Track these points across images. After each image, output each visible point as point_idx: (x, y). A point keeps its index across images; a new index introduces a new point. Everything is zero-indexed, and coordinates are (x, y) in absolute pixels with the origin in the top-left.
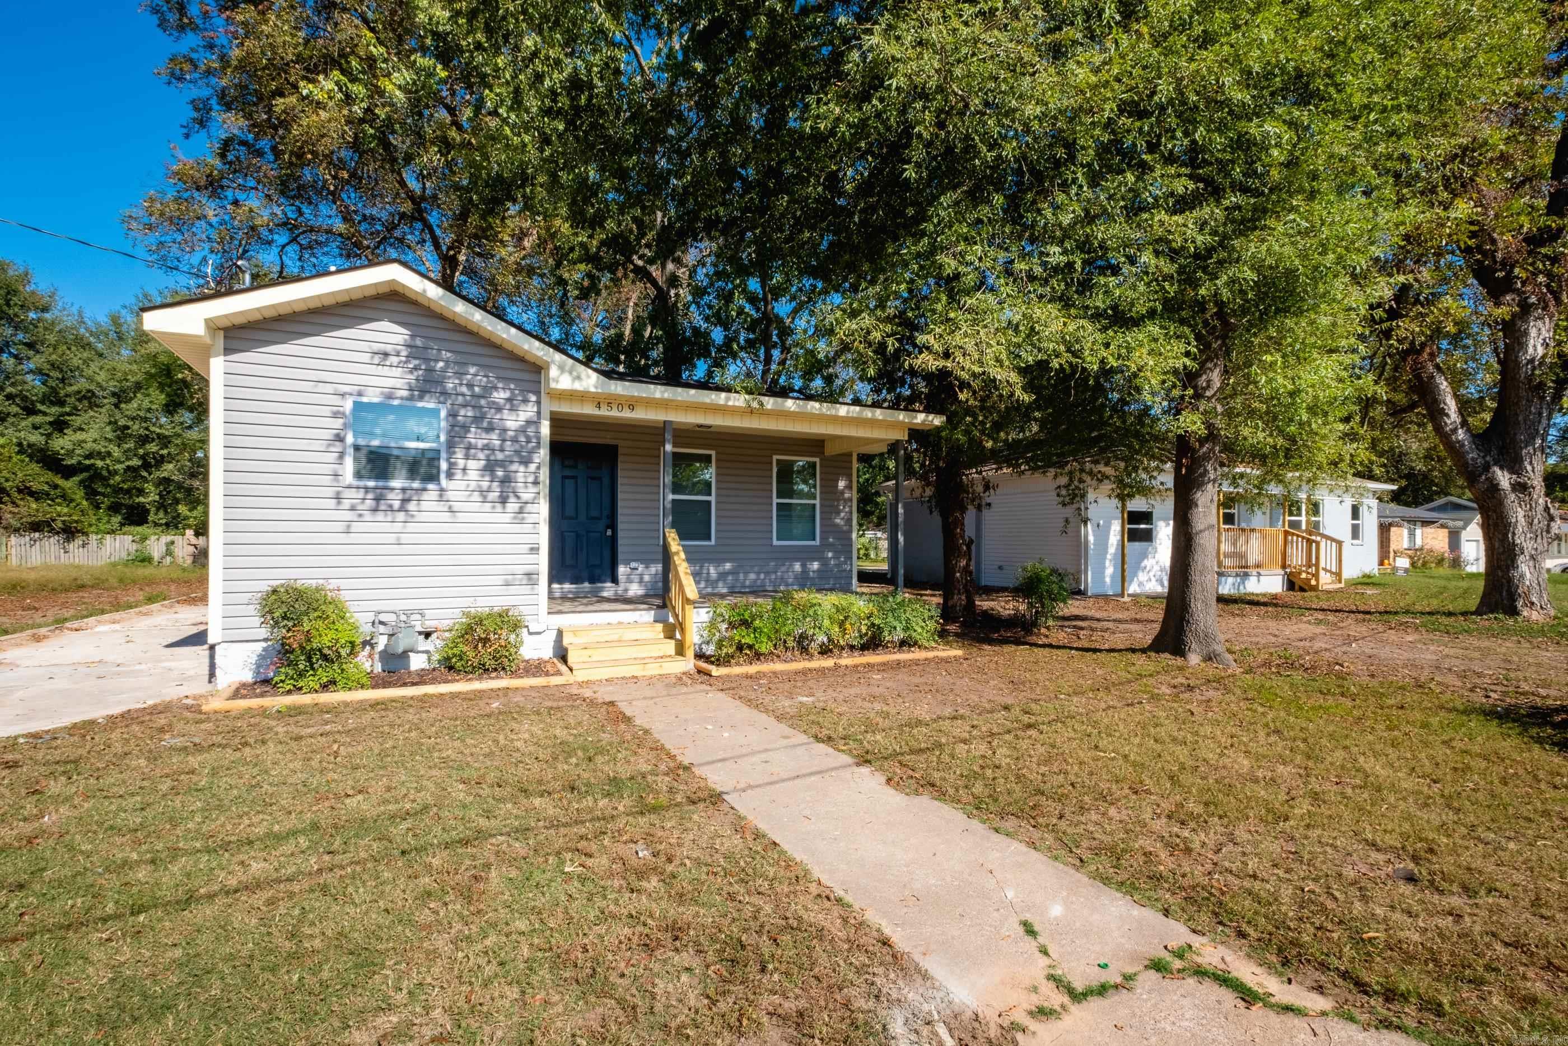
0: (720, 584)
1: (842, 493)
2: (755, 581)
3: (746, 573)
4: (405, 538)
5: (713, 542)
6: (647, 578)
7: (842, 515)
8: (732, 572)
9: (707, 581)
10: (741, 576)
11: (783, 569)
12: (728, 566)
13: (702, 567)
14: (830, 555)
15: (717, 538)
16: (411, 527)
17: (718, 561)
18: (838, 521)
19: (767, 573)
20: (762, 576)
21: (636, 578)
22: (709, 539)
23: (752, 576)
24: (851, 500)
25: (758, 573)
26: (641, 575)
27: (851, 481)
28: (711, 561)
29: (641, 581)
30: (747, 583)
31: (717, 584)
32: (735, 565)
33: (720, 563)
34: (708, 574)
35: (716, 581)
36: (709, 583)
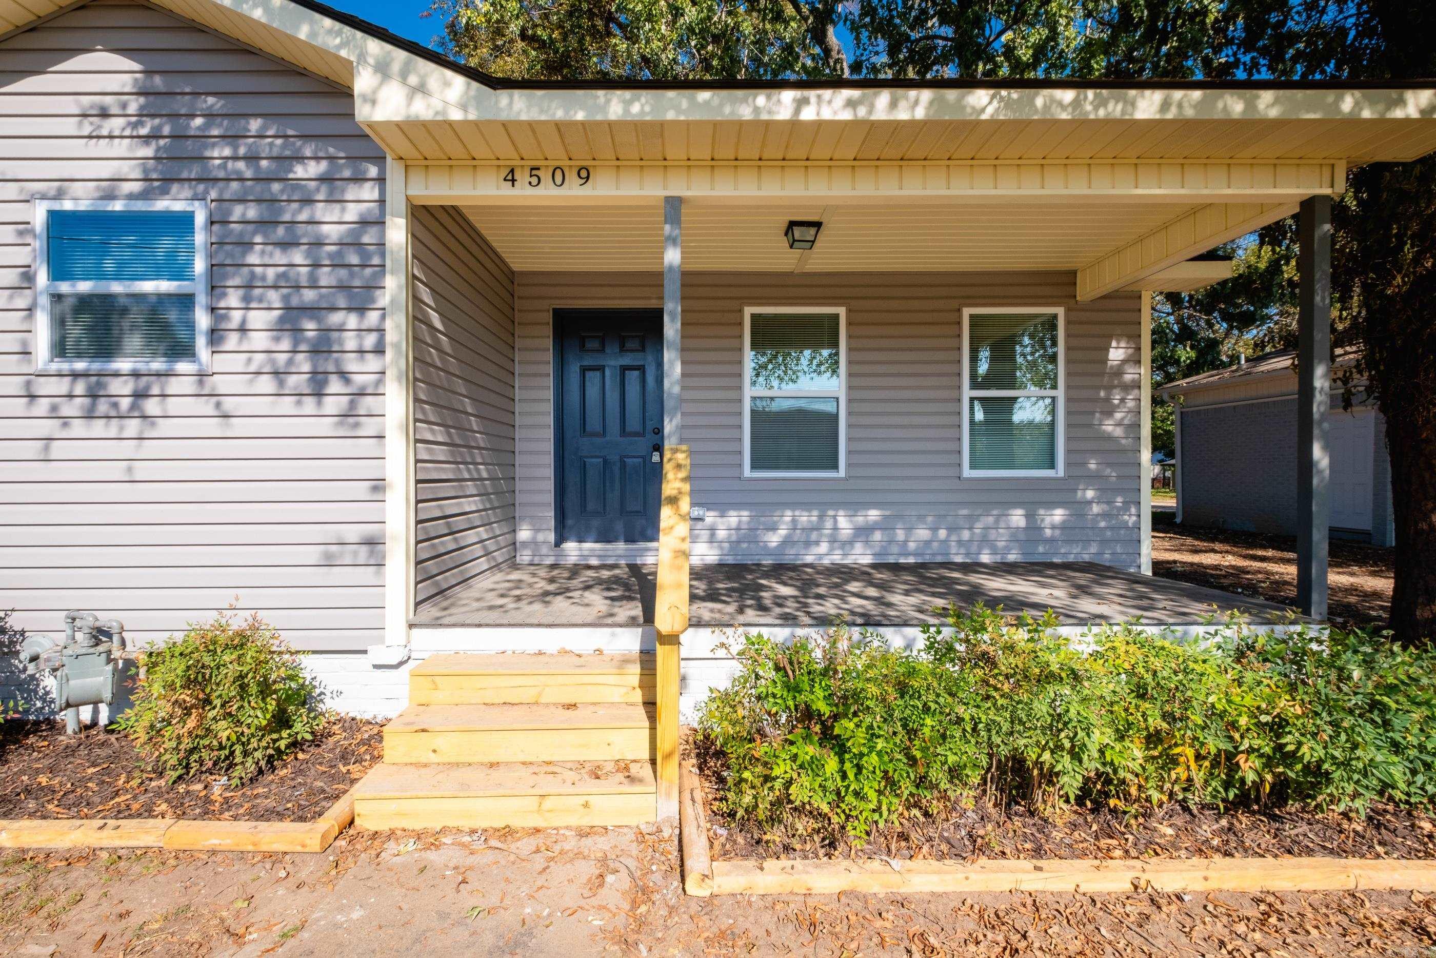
0: (859, 548)
1: (1118, 372)
2: (928, 543)
3: (909, 529)
4: (142, 470)
5: (842, 472)
6: (721, 534)
7: (1118, 416)
8: (885, 526)
9: (833, 540)
10: (900, 535)
11: (991, 520)
12: (874, 514)
13: (821, 517)
14: (1090, 494)
15: (849, 465)
16: (150, 448)
17: (854, 506)
18: (1109, 427)
19: (951, 529)
20: (942, 533)
21: (705, 534)
22: (835, 467)
23: (923, 534)
24: (1137, 385)
25: (935, 529)
26: (713, 529)
27: (1138, 349)
28: (837, 505)
29: (712, 540)
30: (912, 546)
31: (852, 548)
32: (888, 513)
33: (856, 511)
34: (836, 529)
35: (851, 543)
36: (836, 545)
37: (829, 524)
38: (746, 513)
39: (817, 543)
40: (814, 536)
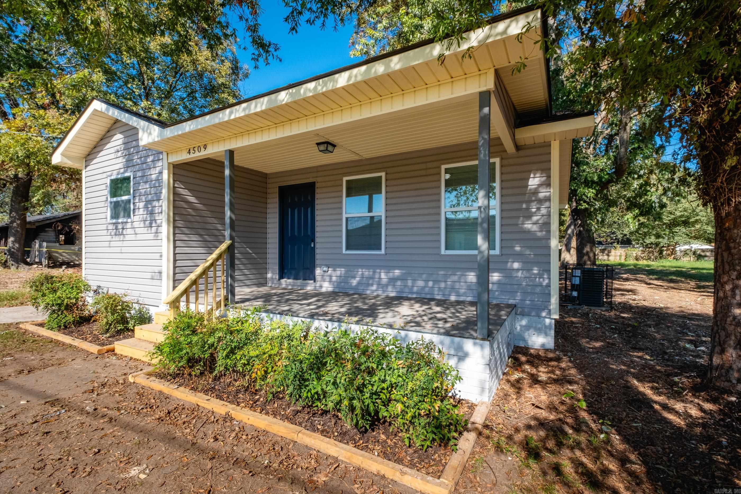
0: (390, 288)
1: (536, 192)
2: (423, 288)
3: (414, 280)
5: (383, 251)
6: (334, 279)
7: (535, 218)
8: (402, 278)
9: (379, 284)
10: (410, 283)
11: (455, 278)
12: (397, 272)
13: (374, 272)
14: (516, 265)
15: (387, 249)
17: (389, 268)
18: (528, 226)
19: (435, 282)
20: (430, 284)
21: (327, 279)
22: (380, 249)
23: (421, 283)
24: (548, 199)
25: (427, 281)
26: (331, 276)
27: (549, 177)
28: (381, 267)
29: (330, 281)
30: (415, 289)
31: (387, 288)
32: (404, 272)
33: (390, 270)
34: (380, 278)
35: (387, 285)
36: (380, 286)
37: (377, 276)
38: (343, 270)
39: (372, 285)
40: (371, 282)
